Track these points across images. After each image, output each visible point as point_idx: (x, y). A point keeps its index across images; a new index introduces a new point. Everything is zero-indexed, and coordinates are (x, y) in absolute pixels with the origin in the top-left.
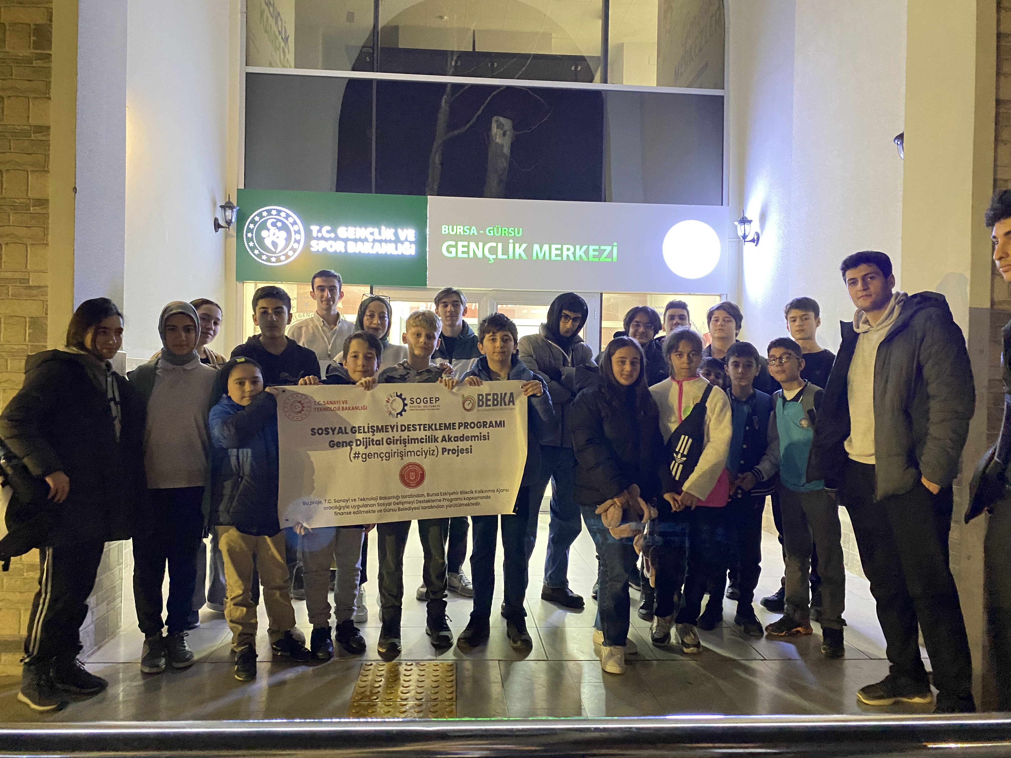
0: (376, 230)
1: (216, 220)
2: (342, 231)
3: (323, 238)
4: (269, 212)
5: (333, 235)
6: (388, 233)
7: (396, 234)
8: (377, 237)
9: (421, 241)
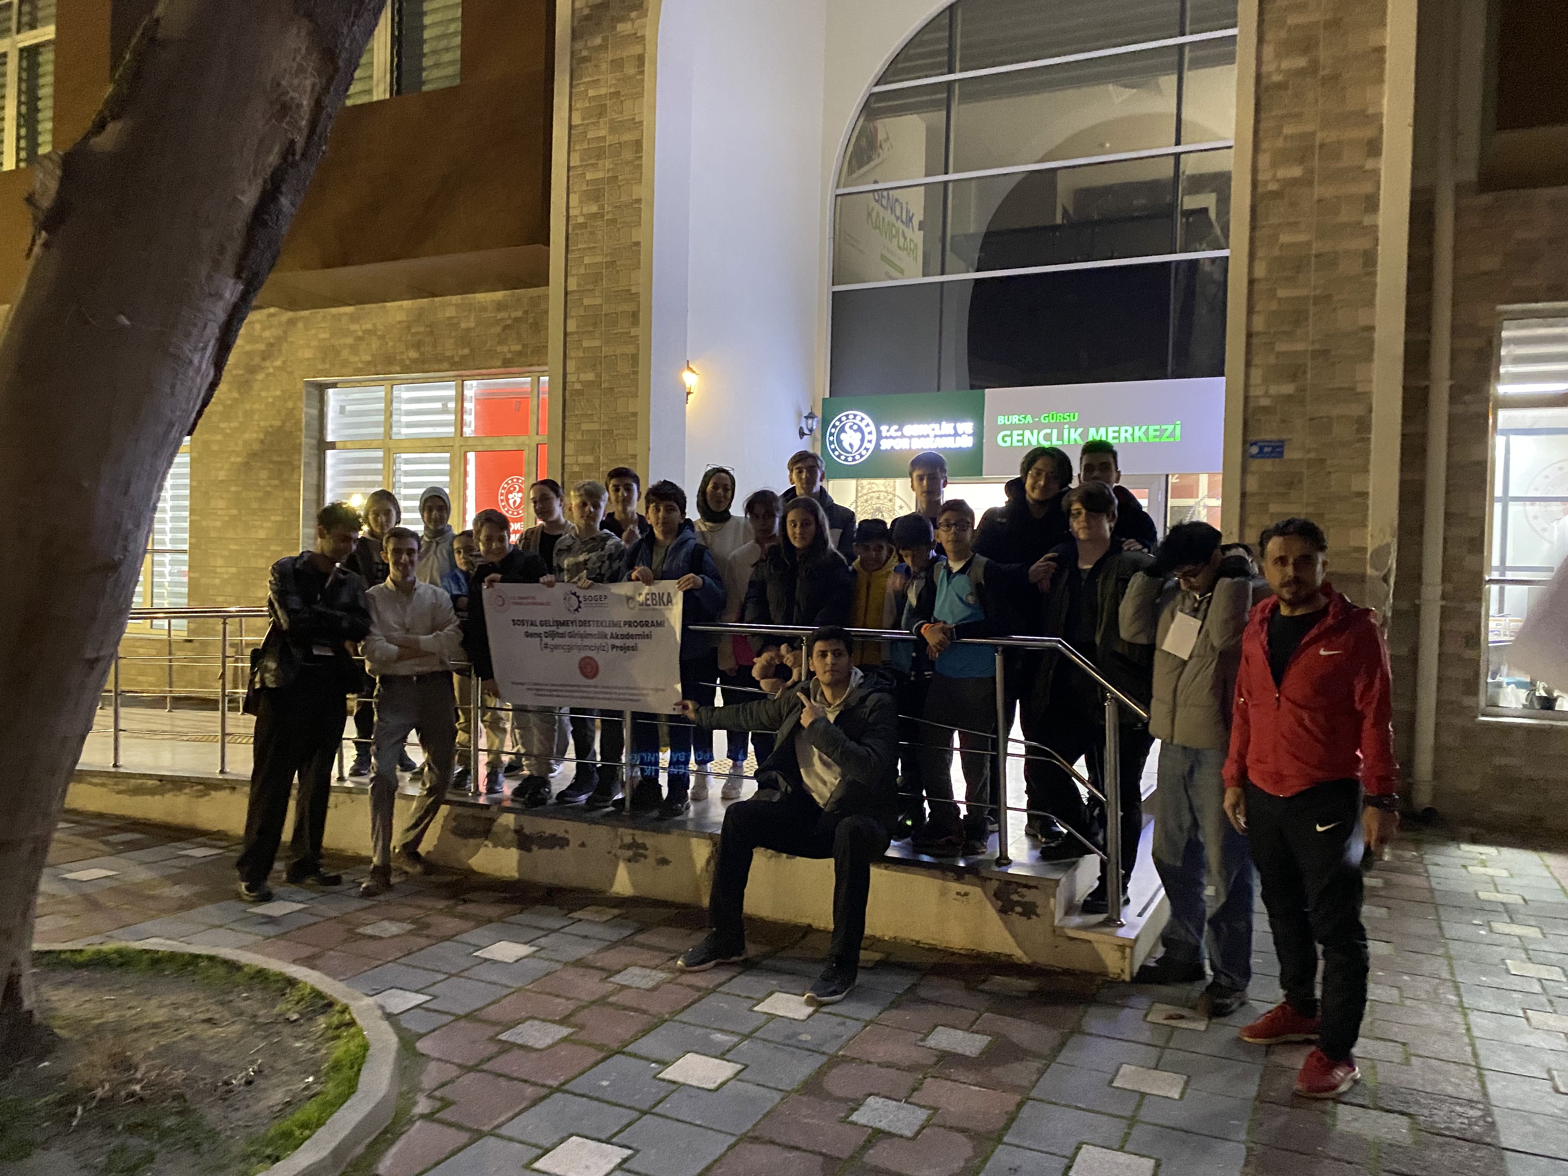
0: (936, 426)
1: (801, 428)
2: (909, 429)
3: (891, 437)
4: (847, 416)
5: (899, 434)
6: (947, 427)
7: (955, 428)
8: (939, 433)
9: (979, 434)
